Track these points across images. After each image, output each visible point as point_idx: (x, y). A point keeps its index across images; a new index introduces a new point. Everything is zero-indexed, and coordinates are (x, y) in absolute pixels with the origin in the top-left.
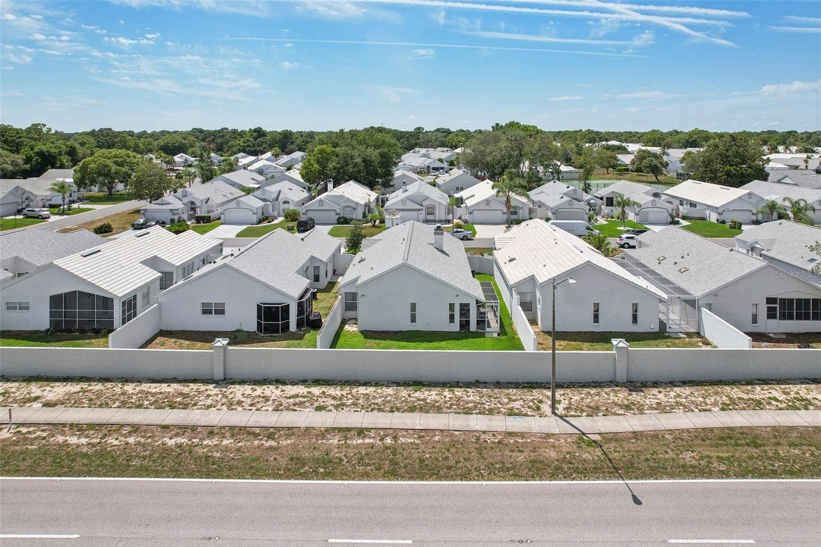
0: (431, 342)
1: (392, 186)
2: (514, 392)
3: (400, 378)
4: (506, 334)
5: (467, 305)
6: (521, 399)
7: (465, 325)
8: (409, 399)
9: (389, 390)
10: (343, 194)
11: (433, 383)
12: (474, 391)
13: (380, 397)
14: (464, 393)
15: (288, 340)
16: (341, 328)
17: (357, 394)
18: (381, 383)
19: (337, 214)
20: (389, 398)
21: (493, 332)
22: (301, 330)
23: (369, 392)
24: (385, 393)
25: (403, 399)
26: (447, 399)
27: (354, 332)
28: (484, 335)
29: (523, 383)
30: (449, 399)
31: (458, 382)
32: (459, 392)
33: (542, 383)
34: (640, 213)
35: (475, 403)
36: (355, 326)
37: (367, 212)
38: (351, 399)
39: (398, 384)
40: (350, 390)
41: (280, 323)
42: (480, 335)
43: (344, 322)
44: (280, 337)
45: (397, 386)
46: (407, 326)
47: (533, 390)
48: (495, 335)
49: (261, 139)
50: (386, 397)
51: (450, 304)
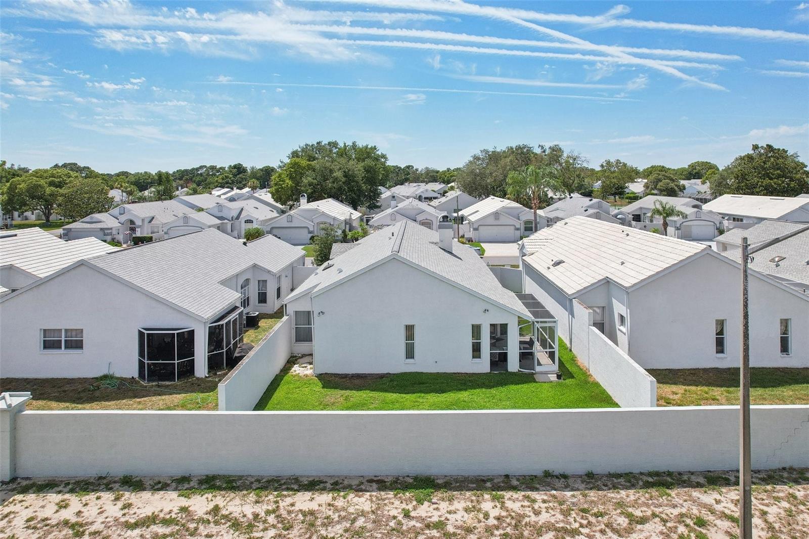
0: (443, 391)
1: (379, 207)
2: (632, 498)
3: (388, 468)
4: (571, 376)
5: (504, 327)
6: (654, 515)
7: (499, 360)
8: (408, 524)
9: (362, 500)
10: (318, 208)
11: (456, 481)
12: (545, 498)
13: (342, 519)
14: (526, 503)
15: (186, 392)
16: (286, 370)
17: (289, 512)
18: (346, 482)
19: (310, 232)
20: (360, 522)
21: (546, 373)
22: (216, 374)
23: (316, 507)
24: (351, 510)
25: (392, 524)
26: (492, 522)
27: (306, 376)
28: (534, 379)
29: (641, 474)
30: (496, 522)
31: (507, 476)
32: (515, 501)
33: (680, 474)
34: (682, 228)
35: (556, 530)
36: (309, 366)
37: (347, 230)
38: (274, 526)
39: (381, 484)
40: (277, 502)
41: (176, 362)
42: (526, 378)
43: (292, 361)
44: (175, 387)
45: (379, 489)
46: (398, 365)
47: (668, 491)
48: (553, 377)
49: (240, 175)
50: (354, 521)
51: (473, 326)
